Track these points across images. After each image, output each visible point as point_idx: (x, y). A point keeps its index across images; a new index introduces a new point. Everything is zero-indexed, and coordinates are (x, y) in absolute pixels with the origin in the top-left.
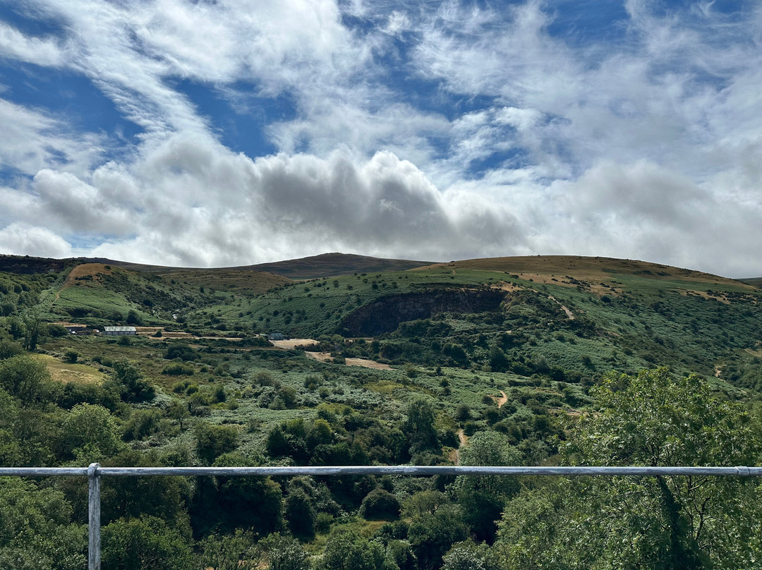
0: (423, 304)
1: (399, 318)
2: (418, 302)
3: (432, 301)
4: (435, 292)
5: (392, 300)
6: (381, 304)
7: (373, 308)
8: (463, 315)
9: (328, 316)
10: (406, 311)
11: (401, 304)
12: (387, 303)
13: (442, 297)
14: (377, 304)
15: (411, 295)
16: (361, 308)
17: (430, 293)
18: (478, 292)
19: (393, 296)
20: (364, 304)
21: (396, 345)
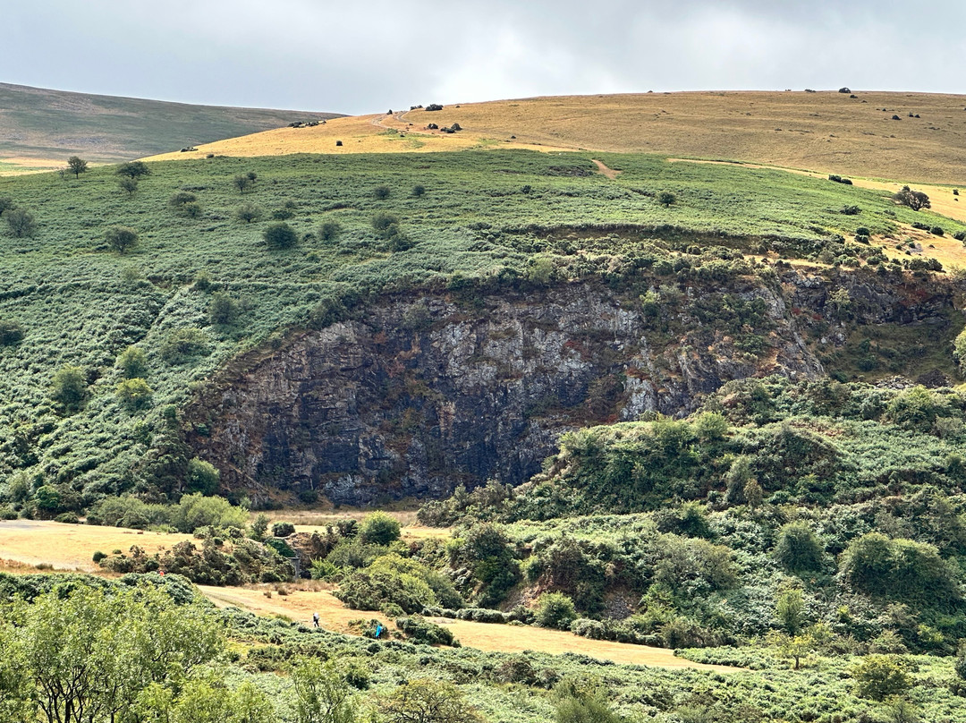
0: (575, 339)
1: (452, 408)
2: (549, 326)
3: (625, 319)
4: (637, 274)
5: (408, 311)
6: (351, 336)
7: (311, 353)
8: (870, 392)
9: (72, 398)
10: (488, 371)
11: (456, 337)
12: (375, 330)
13: (673, 303)
14: (329, 336)
15: (509, 286)
16: (254, 352)
17: (606, 280)
18: (835, 280)
19: (408, 291)
20: (260, 329)
21: (606, 553)
